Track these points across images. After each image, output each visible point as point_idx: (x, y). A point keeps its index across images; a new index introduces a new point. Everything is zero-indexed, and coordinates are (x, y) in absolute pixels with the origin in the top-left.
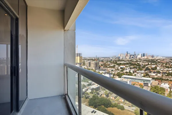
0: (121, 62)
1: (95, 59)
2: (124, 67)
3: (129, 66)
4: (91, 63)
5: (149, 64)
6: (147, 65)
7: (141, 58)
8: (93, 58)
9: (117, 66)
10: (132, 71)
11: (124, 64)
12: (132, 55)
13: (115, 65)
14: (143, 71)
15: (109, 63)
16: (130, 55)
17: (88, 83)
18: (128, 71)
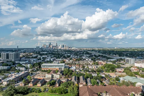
0: (44, 53)
1: (16, 50)
2: (46, 56)
3: (50, 56)
4: (9, 55)
5: (66, 54)
6: (64, 54)
7: (61, 49)
8: (14, 50)
9: (40, 56)
10: (52, 60)
11: (46, 54)
12: (54, 46)
13: (38, 55)
14: (61, 59)
15: (32, 54)
16: (53, 46)
17: (3, 76)
18: (48, 60)
